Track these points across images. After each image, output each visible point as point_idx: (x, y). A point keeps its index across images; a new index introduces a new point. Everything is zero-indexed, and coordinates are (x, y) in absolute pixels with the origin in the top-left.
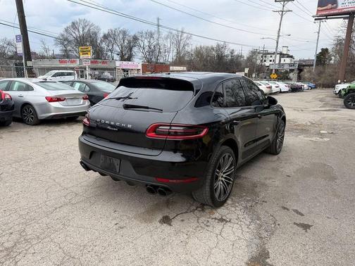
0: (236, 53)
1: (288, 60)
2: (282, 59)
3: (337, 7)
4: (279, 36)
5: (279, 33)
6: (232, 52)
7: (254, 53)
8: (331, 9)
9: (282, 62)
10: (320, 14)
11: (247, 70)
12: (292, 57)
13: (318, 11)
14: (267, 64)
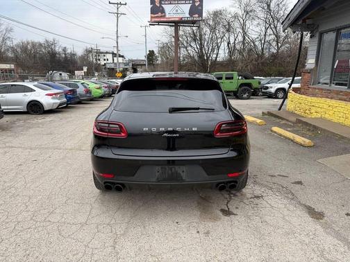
0: (69, 51)
1: (120, 60)
2: (115, 59)
3: (165, 15)
4: (117, 37)
5: (117, 34)
6: (65, 50)
7: (89, 51)
8: (161, 17)
9: (115, 61)
10: (153, 20)
11: (85, 69)
12: (123, 57)
13: (151, 17)
14: (103, 63)
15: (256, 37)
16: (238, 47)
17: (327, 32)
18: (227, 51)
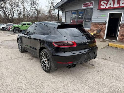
15: (29, 10)
16: (22, 13)
17: (68, 11)
18: (18, 14)
